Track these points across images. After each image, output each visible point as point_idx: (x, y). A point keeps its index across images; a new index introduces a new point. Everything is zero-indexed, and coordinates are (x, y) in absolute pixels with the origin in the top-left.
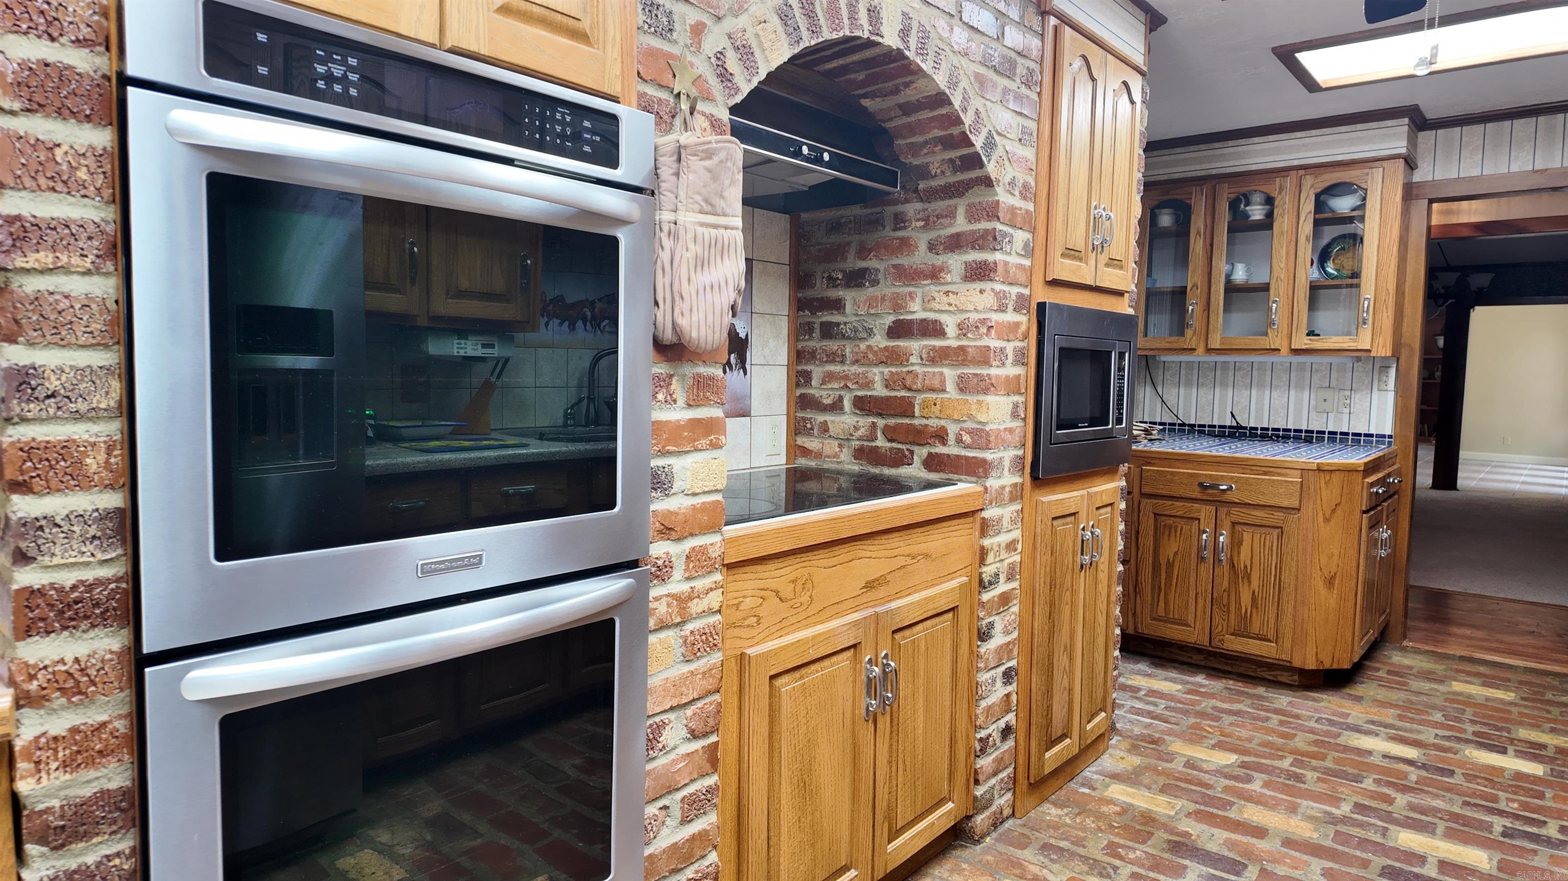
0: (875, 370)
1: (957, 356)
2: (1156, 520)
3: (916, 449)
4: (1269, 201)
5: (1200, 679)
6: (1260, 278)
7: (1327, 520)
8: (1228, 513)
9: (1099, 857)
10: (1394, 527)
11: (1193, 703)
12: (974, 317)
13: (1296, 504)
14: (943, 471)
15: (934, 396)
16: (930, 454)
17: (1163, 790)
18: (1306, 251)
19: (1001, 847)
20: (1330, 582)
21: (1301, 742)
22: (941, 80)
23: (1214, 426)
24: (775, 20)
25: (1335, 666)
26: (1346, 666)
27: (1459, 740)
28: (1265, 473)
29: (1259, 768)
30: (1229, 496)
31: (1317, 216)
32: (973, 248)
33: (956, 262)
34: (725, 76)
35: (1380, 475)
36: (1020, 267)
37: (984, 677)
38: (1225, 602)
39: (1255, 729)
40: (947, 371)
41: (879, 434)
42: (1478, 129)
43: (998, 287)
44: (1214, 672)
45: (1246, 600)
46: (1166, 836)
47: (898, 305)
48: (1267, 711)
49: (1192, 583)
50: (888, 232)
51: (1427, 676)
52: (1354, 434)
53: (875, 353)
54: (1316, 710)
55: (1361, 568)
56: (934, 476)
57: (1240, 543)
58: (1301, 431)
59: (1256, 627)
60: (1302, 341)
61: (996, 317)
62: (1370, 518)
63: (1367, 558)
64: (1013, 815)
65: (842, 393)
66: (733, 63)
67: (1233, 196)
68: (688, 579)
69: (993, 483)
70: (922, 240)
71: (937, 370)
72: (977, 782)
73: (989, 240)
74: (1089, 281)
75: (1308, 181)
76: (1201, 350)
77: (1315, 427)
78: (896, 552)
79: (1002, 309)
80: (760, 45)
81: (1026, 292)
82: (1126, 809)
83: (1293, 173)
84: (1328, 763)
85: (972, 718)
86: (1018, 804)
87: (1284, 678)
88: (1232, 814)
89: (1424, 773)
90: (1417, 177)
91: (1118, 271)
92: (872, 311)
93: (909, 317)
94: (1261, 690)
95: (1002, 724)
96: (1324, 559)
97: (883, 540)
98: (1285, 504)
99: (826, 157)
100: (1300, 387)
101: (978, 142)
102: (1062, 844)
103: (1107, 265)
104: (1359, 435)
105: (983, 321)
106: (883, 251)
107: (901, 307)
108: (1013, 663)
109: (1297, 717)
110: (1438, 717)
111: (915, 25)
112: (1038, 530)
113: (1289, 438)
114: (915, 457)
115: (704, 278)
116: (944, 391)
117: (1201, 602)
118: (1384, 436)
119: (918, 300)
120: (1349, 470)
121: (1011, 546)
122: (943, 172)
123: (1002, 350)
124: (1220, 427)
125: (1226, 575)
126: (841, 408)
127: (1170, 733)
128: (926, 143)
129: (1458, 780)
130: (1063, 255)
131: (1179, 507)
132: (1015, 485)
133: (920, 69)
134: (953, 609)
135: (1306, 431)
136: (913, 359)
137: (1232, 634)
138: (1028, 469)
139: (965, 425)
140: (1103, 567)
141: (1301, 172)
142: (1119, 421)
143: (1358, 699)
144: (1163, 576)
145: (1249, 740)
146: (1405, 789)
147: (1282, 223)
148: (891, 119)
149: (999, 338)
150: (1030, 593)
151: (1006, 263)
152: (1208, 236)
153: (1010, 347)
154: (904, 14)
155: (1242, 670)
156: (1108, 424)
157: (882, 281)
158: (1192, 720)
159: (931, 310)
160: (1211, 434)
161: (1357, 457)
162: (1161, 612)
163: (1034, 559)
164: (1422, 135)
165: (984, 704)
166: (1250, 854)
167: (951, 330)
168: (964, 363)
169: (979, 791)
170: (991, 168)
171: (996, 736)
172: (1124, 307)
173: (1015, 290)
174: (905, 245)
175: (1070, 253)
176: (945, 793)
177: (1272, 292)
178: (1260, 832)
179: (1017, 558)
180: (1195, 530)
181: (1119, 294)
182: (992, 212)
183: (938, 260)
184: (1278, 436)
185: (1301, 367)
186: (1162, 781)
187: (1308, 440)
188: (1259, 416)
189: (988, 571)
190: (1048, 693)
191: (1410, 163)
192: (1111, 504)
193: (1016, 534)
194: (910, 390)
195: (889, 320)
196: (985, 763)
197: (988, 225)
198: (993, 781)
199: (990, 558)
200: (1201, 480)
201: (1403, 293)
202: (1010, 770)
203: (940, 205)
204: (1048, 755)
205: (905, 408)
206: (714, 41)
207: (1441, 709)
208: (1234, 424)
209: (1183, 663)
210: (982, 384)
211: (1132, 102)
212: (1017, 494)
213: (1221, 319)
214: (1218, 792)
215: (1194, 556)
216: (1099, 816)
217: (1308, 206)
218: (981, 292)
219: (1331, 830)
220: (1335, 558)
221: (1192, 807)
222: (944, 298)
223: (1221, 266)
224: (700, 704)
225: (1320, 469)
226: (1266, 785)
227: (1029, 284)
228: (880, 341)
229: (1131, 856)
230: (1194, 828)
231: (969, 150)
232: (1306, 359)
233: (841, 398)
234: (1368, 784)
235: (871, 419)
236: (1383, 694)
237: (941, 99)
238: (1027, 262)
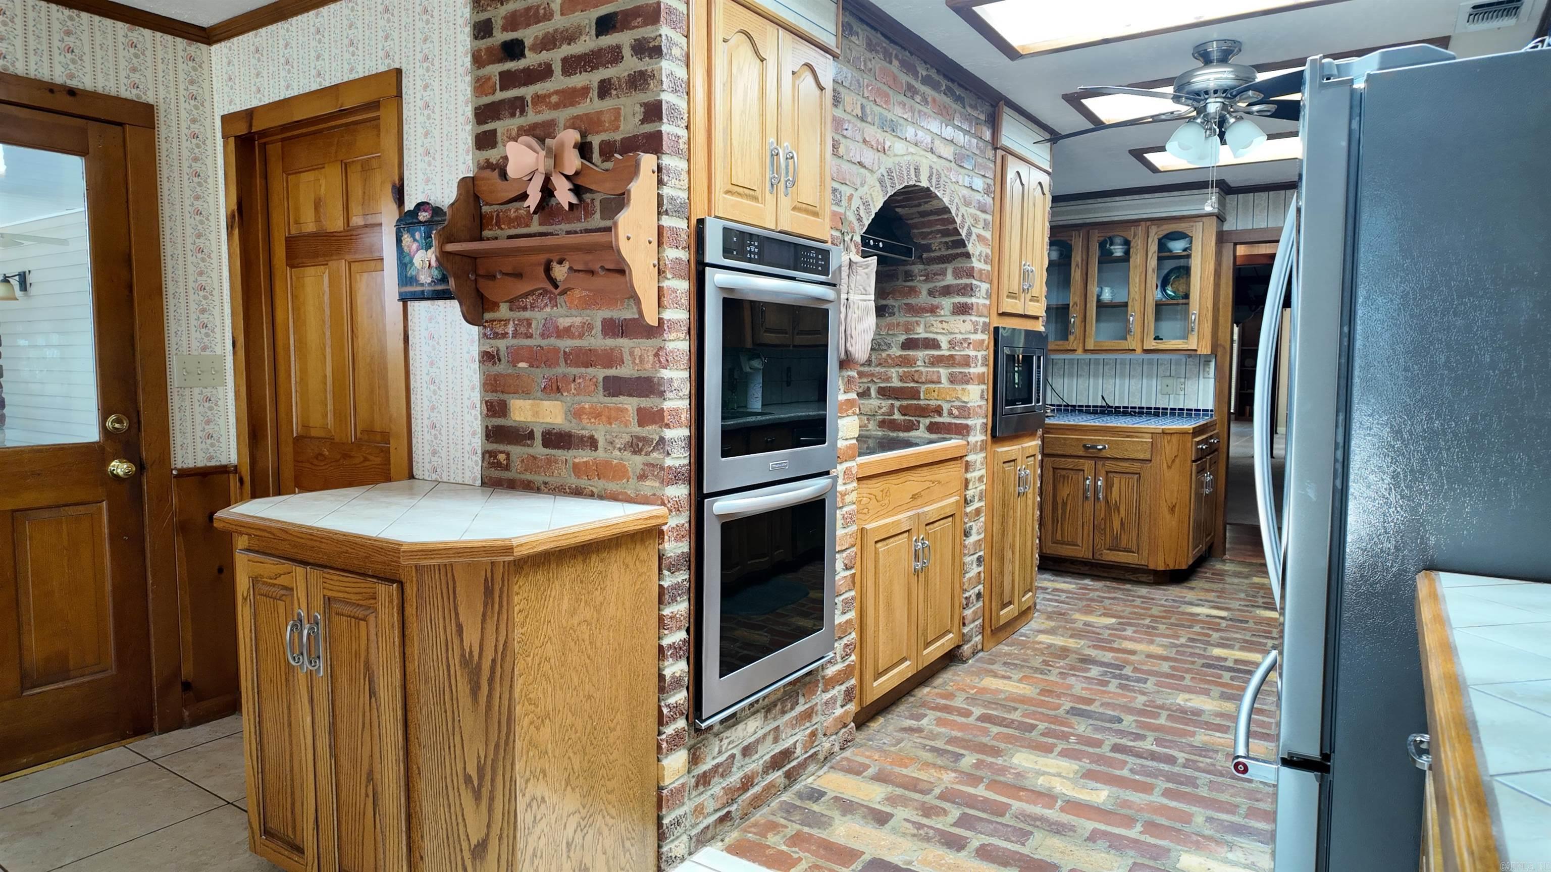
0: (893, 370)
1: (949, 361)
2: (1054, 473)
3: (921, 419)
4: (1127, 243)
5: (1087, 582)
6: (1120, 298)
7: (1169, 467)
8: (1104, 465)
9: (1039, 666)
10: (1215, 474)
11: (1084, 594)
12: (959, 337)
13: (1148, 457)
14: (940, 433)
15: (933, 386)
16: (931, 423)
17: (1072, 636)
18: (1153, 280)
19: (979, 664)
20: (1172, 509)
21: (1155, 611)
22: (946, 200)
23: (1089, 406)
24: (878, 184)
25: (1177, 568)
26: (1184, 567)
27: (1253, 606)
28: (1128, 437)
29: (1130, 624)
30: (1104, 454)
31: (1161, 255)
32: (958, 294)
33: (947, 303)
34: (860, 219)
35: (1204, 437)
36: (984, 305)
37: (967, 559)
38: (1103, 526)
39: (1126, 606)
40: (941, 370)
41: (896, 411)
42: (1264, 195)
43: (974, 318)
44: (1096, 577)
45: (1117, 525)
46: (1077, 656)
47: (907, 330)
48: (1133, 596)
49: (1080, 516)
50: (900, 283)
51: (1237, 575)
52: (1187, 410)
53: (893, 359)
54: (1165, 595)
55: (1193, 500)
56: (934, 436)
57: (1112, 485)
58: (1151, 408)
59: (1124, 544)
60: (1151, 344)
61: (973, 337)
62: (1197, 466)
63: (1196, 494)
64: (982, 650)
65: (870, 385)
66: (862, 213)
67: (1102, 239)
68: (845, 484)
69: (972, 439)
70: (924, 289)
71: (935, 369)
72: (964, 624)
73: (967, 290)
74: (1021, 312)
75: (1153, 230)
76: (1080, 351)
77: (1161, 405)
78: (925, 479)
79: (975, 332)
80: (872, 198)
81: (987, 320)
82: (1050, 646)
83: (1143, 223)
84: (1173, 621)
85: (962, 584)
86: (985, 642)
87: (1144, 578)
88: (1115, 645)
89: (1230, 623)
90: (1226, 227)
91: (1036, 304)
92: (890, 332)
93: (916, 336)
94: (1128, 586)
95: (976, 590)
96: (1168, 494)
97: (919, 471)
98: (1142, 457)
99: (881, 245)
100: (1150, 376)
101: (964, 233)
102: (1015, 662)
103: (1031, 300)
104: (1191, 410)
105: (965, 340)
106: (898, 294)
107: (911, 330)
108: (981, 553)
109: (1153, 599)
110: (1242, 595)
111: (935, 171)
112: (995, 470)
113: (1143, 413)
114: (921, 425)
115: (860, 327)
116: (940, 383)
117: (1086, 528)
118: (1207, 411)
119: (922, 326)
120: (1183, 433)
121: (980, 479)
122: (940, 249)
123: (976, 356)
124: (1094, 406)
125: (1103, 508)
126: (869, 395)
127: (1071, 610)
128: (932, 232)
129: (1251, 625)
130: (1008, 297)
131: (1070, 463)
132: (982, 441)
133: (937, 196)
134: (952, 515)
135: (1155, 408)
136: (919, 363)
137: (1108, 549)
138: (989, 432)
139: (954, 404)
140: (1030, 496)
141: (1149, 223)
142: (1038, 401)
143: (1192, 589)
144: (1060, 511)
145: (1123, 611)
146: (1218, 630)
147: (1136, 259)
148: (912, 219)
149: (975, 349)
150: (991, 508)
151: (978, 304)
152: (1084, 268)
153: (980, 354)
154: (930, 167)
155: (1114, 575)
156: (1031, 403)
157: (897, 314)
158: (1085, 603)
159: (931, 332)
160: (1088, 412)
161: (1189, 425)
162: (1059, 537)
163: (993, 488)
164: (1229, 197)
165: (967, 576)
166: (1127, 662)
167: (944, 345)
168: (953, 366)
169: (966, 630)
170: (970, 248)
171: (974, 597)
172: (1040, 327)
173: (982, 320)
174: (913, 291)
175: (1012, 295)
176: (949, 628)
177: (1129, 308)
178: (1133, 652)
179: (984, 487)
180: (1081, 478)
181: (1036, 318)
182: (970, 273)
183: (935, 301)
184: (1135, 412)
185: (1150, 362)
186: (1070, 632)
187: (1157, 415)
188: (1121, 398)
189: (970, 493)
190: (1002, 573)
191: (1220, 218)
192: (1034, 455)
193: (983, 472)
194: (917, 382)
195: (902, 338)
196: (968, 612)
197: (965, 281)
198: (972, 626)
199: (970, 486)
200: (1084, 443)
201: (1218, 309)
202: (981, 620)
203: (936, 267)
204: (1002, 613)
205: (914, 394)
206: (856, 203)
207: (1245, 591)
208: (1104, 404)
209: (1073, 573)
210: (965, 378)
211: (1044, 194)
212: (983, 448)
213: (1094, 328)
214: (1105, 636)
215: (1081, 495)
216: (1035, 649)
217: (1154, 248)
218: (964, 321)
219: (1174, 650)
220: (1176, 493)
221: (1091, 643)
222: (940, 325)
223: (1094, 289)
224: (848, 551)
225: (1164, 432)
226: (1135, 632)
227: (989, 315)
228: (896, 351)
229: (1058, 665)
230: (1093, 653)
231: (959, 238)
232: (1154, 356)
233: (869, 389)
234: (1197, 629)
235: (890, 402)
236: (1207, 586)
237: (946, 210)
238: (987, 302)
